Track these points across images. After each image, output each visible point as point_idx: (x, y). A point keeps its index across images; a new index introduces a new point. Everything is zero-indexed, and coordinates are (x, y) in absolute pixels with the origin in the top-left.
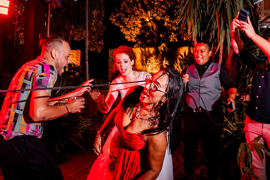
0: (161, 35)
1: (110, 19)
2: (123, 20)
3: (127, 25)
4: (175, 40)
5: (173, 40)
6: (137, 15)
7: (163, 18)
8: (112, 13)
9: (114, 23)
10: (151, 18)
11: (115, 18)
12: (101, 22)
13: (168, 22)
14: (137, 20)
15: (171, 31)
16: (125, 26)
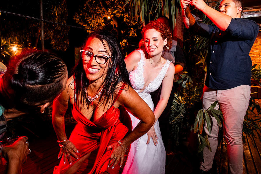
0: (122, 32)
1: (74, 19)
2: (87, 19)
3: (90, 24)
4: (134, 34)
5: (132, 34)
6: (100, 14)
7: (123, 15)
8: (76, 13)
9: (78, 22)
10: (112, 16)
11: (78, 18)
12: (65, 21)
13: (127, 18)
14: (100, 19)
15: (130, 27)
16: (89, 24)
